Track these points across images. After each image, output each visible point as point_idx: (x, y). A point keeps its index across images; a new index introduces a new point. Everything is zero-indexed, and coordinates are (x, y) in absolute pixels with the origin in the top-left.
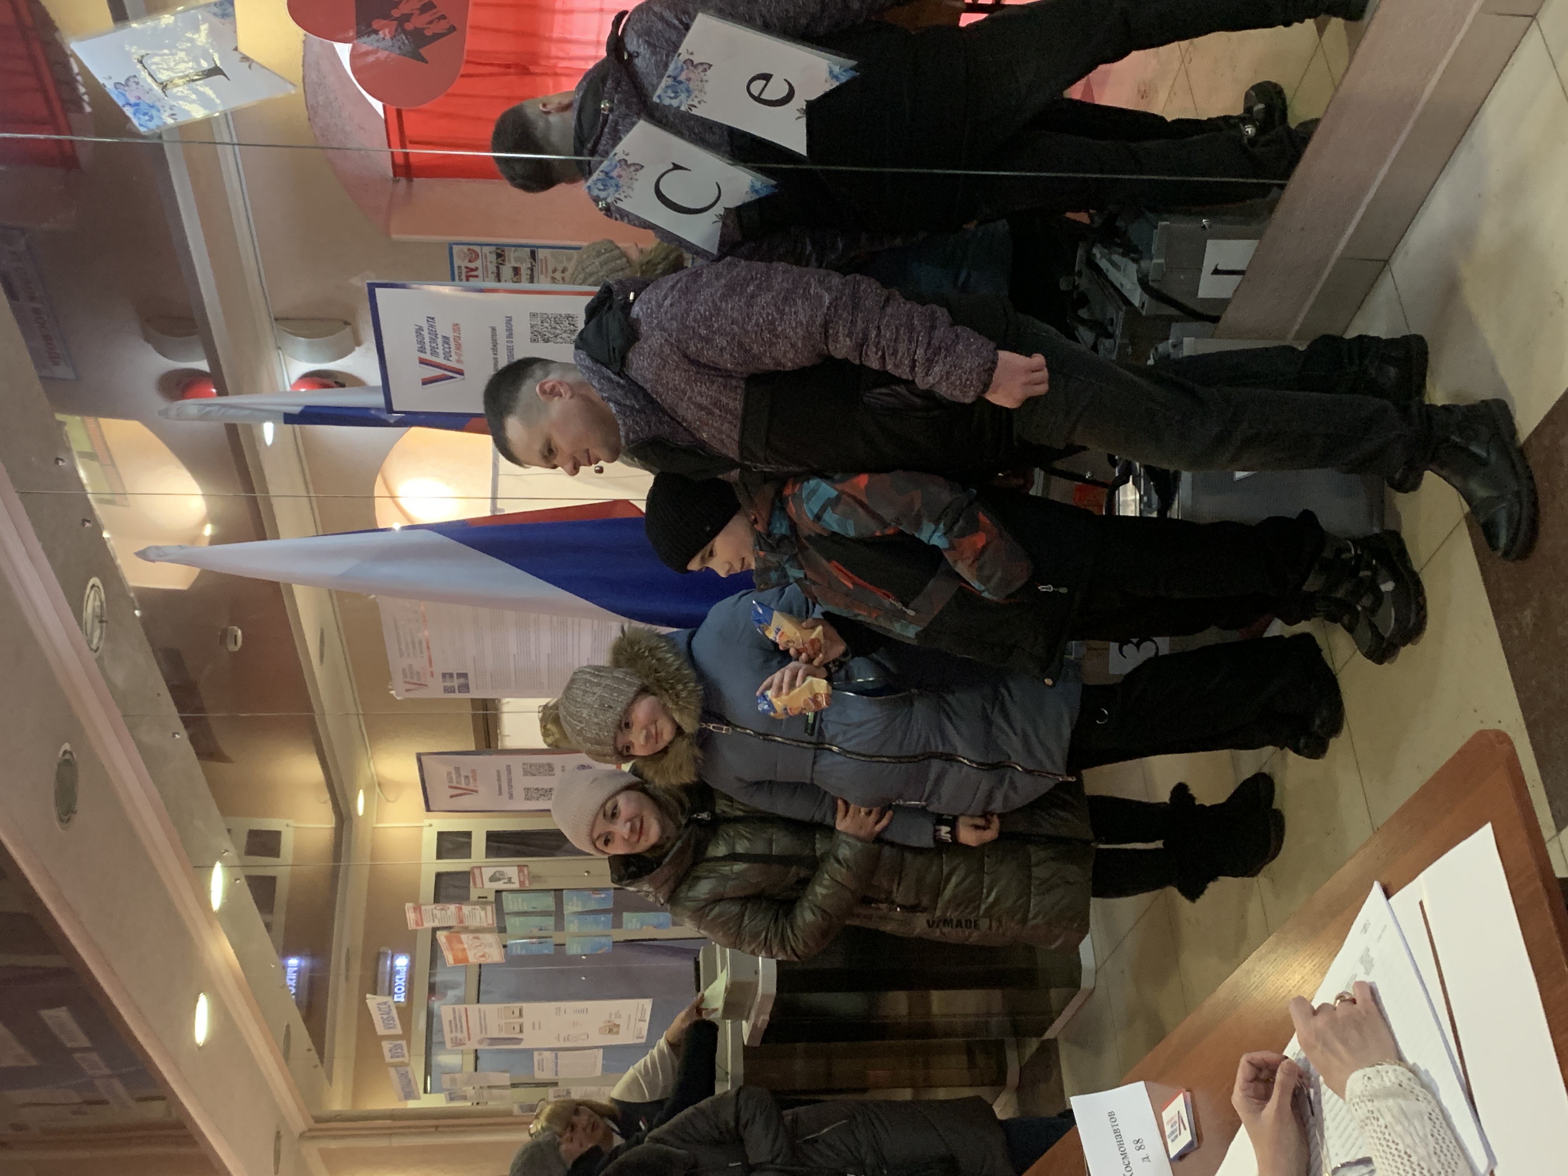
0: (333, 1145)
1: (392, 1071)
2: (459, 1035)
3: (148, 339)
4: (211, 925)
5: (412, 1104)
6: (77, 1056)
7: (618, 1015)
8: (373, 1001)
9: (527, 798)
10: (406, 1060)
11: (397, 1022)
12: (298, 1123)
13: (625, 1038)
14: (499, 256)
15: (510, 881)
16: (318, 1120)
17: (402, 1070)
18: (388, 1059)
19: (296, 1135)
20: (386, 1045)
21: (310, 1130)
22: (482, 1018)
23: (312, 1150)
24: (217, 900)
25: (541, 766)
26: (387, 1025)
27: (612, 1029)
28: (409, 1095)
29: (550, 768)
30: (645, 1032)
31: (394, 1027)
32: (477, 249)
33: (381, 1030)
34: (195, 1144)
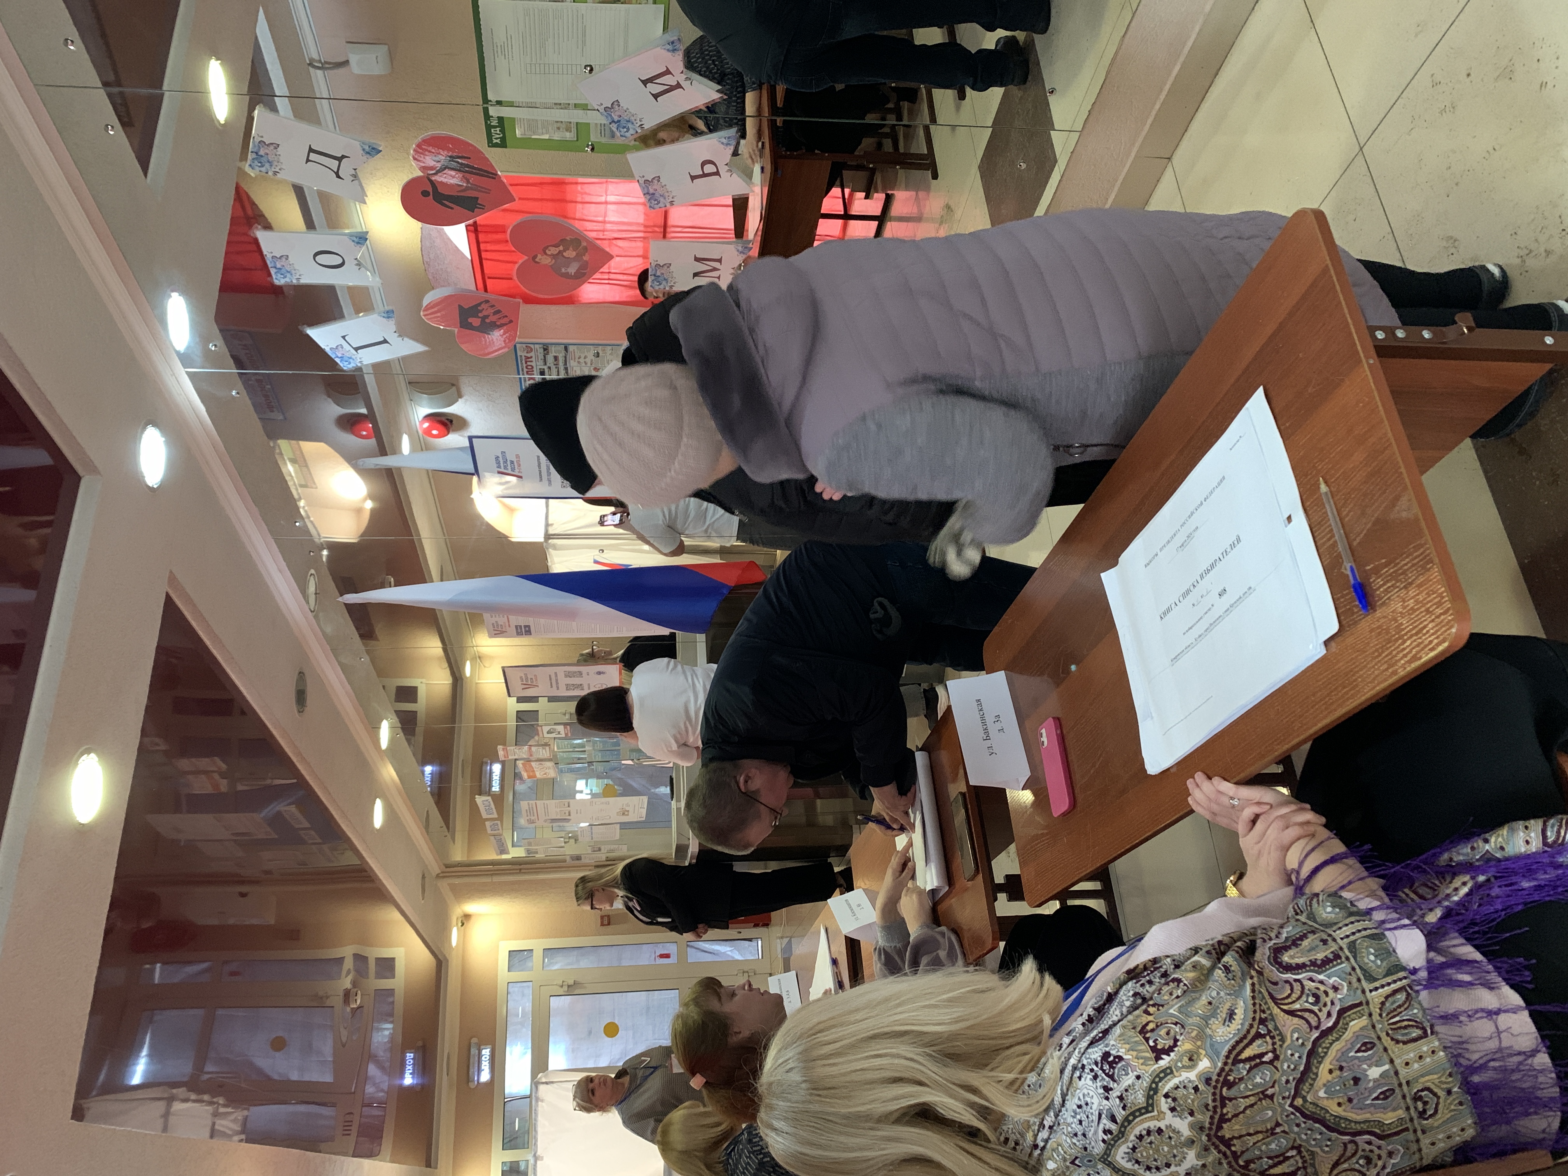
0: (457, 881)
1: (492, 838)
2: (533, 818)
3: (329, 397)
4: (382, 760)
5: (504, 857)
6: (301, 832)
7: (628, 805)
8: (479, 799)
9: (567, 689)
10: (500, 831)
11: (494, 811)
12: (435, 868)
13: (632, 817)
14: (545, 350)
15: (559, 733)
16: (447, 866)
17: (498, 838)
18: (489, 831)
19: (434, 875)
20: (488, 824)
21: (443, 872)
22: (546, 808)
23: (444, 885)
24: (384, 743)
25: (575, 672)
26: (488, 811)
27: (624, 813)
28: (503, 851)
29: (580, 673)
30: (644, 814)
31: (493, 813)
32: (532, 346)
33: (484, 815)
34: (373, 881)
